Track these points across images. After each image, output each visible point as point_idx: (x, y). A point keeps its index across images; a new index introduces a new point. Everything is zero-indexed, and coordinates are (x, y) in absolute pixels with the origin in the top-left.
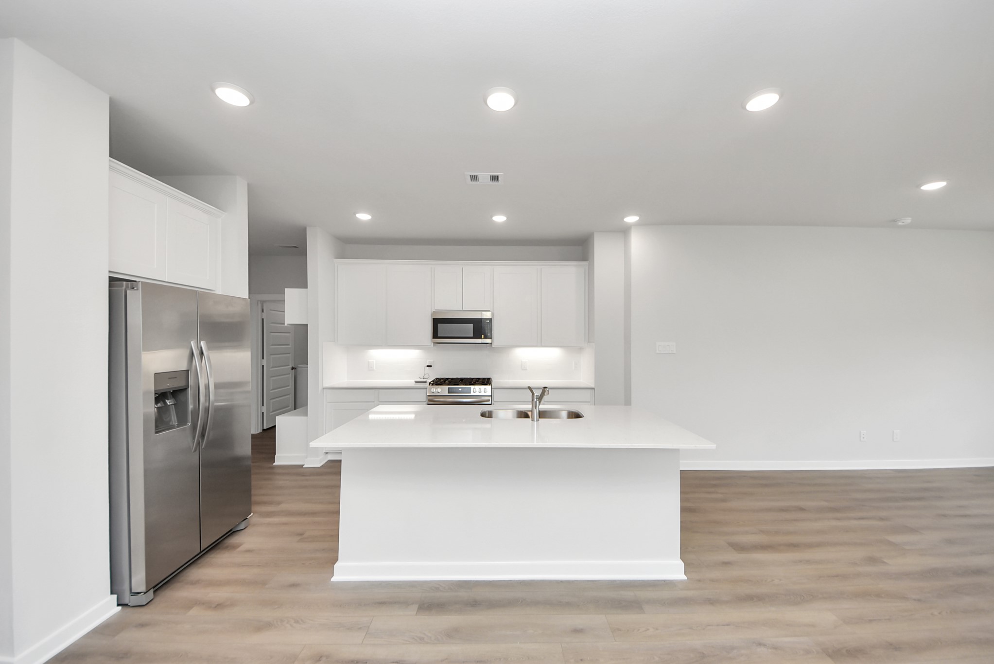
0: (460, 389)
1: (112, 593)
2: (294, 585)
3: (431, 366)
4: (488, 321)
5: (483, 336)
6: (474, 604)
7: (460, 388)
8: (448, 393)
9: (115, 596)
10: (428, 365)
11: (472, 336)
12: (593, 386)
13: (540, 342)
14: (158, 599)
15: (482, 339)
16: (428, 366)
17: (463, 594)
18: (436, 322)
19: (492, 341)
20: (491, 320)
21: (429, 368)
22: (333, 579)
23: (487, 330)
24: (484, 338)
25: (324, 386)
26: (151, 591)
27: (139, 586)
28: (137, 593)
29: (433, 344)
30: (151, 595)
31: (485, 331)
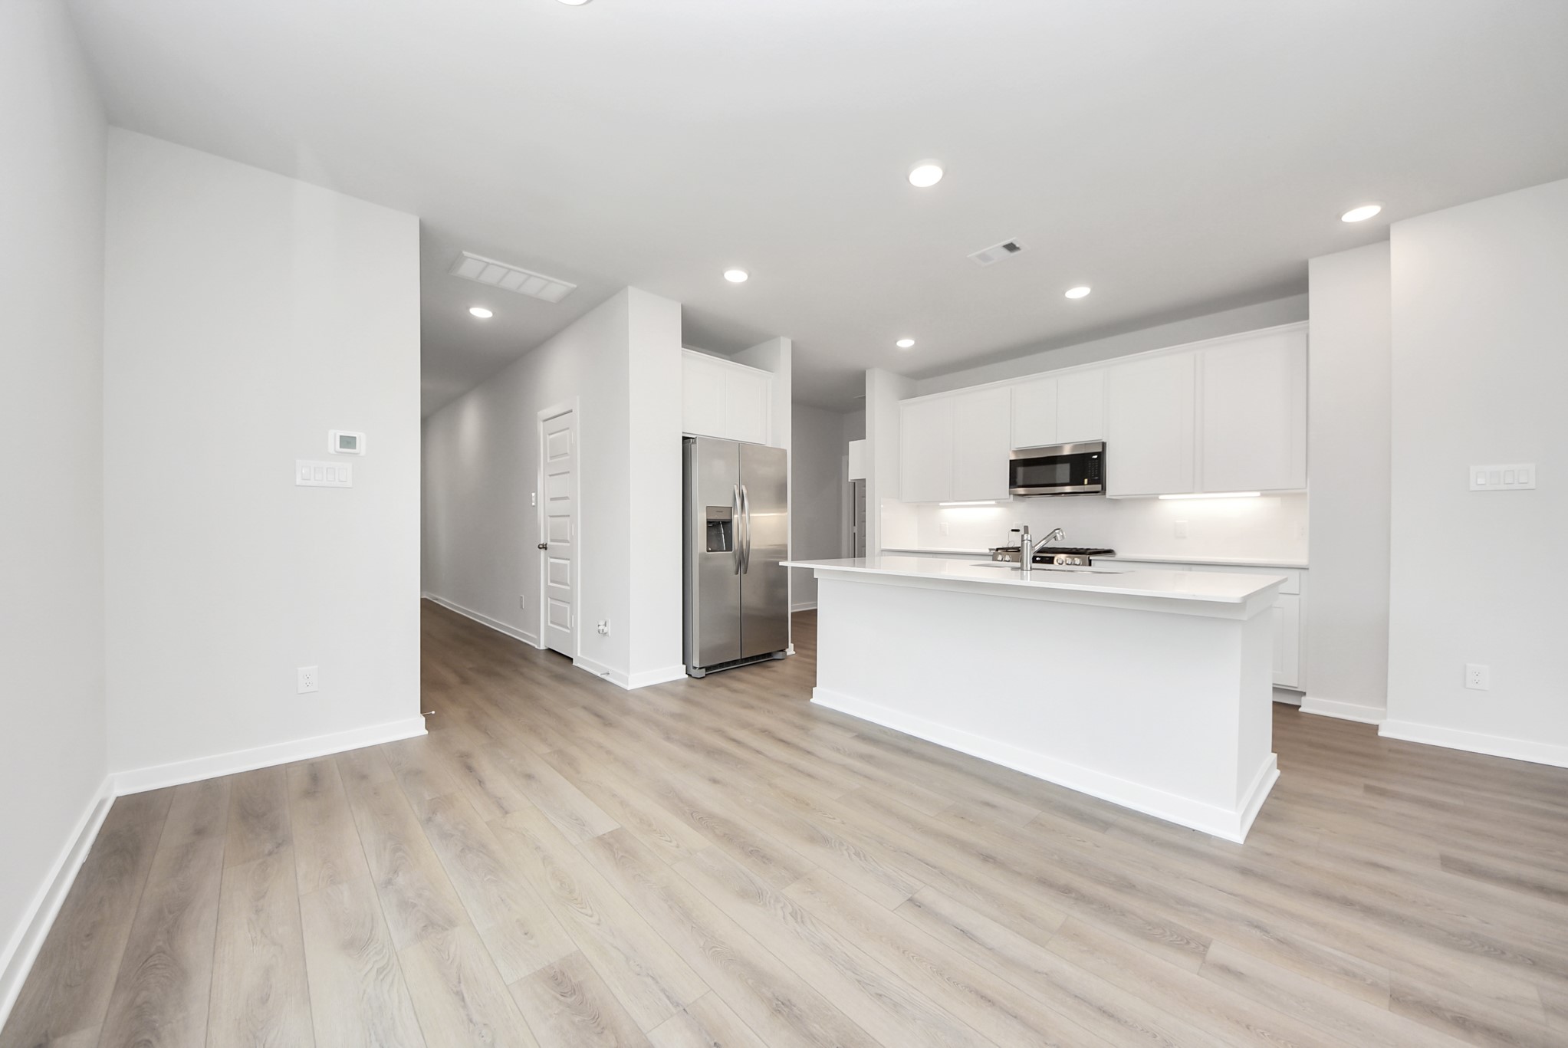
1: (683, 663)
2: (784, 696)
3: (1019, 528)
4: (1096, 457)
5: (1085, 481)
6: (907, 752)
7: (1039, 557)
9: (685, 666)
11: (1068, 480)
13: (1199, 482)
14: (707, 678)
15: (1083, 484)
16: (1013, 530)
17: (905, 744)
18: (1016, 465)
19: (1104, 489)
20: (1101, 455)
21: (1014, 532)
22: (811, 700)
23: (1095, 469)
24: (1088, 484)
25: (883, 548)
26: (704, 670)
27: (696, 663)
28: (695, 668)
29: (1012, 496)
30: (703, 673)
31: (1091, 472)
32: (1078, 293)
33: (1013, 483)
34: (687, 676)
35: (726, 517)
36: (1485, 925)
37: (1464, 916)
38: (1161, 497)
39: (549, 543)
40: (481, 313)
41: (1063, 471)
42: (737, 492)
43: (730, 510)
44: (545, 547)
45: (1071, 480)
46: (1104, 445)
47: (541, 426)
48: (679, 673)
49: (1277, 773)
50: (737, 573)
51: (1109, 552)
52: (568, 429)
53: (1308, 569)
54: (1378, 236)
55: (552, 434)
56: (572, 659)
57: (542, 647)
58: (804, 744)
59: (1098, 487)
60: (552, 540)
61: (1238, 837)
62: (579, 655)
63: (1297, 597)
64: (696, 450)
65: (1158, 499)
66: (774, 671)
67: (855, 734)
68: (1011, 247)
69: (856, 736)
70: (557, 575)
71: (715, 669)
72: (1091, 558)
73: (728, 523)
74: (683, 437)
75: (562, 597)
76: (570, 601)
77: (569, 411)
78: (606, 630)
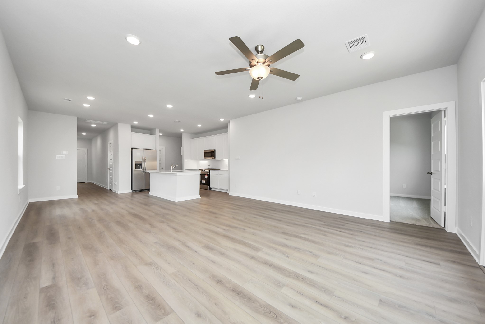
1: (131, 190)
4: (214, 152)
14: (135, 193)
15: (213, 157)
16: (208, 165)
18: (205, 153)
19: (215, 158)
23: (214, 154)
25: (186, 169)
27: (133, 189)
28: (134, 191)
29: (206, 159)
32: (199, 126)
33: (205, 157)
35: (140, 163)
38: (224, 159)
40: (94, 126)
41: (210, 155)
42: (143, 158)
43: (142, 162)
44: (109, 169)
46: (215, 150)
47: (109, 145)
48: (131, 191)
50: (143, 173)
55: (111, 147)
56: (112, 190)
57: (109, 189)
60: (110, 168)
62: (113, 189)
64: (134, 150)
65: (223, 160)
70: (111, 175)
71: (137, 192)
73: (141, 164)
74: (131, 148)
75: (111, 179)
76: (112, 179)
77: (112, 143)
78: (116, 184)
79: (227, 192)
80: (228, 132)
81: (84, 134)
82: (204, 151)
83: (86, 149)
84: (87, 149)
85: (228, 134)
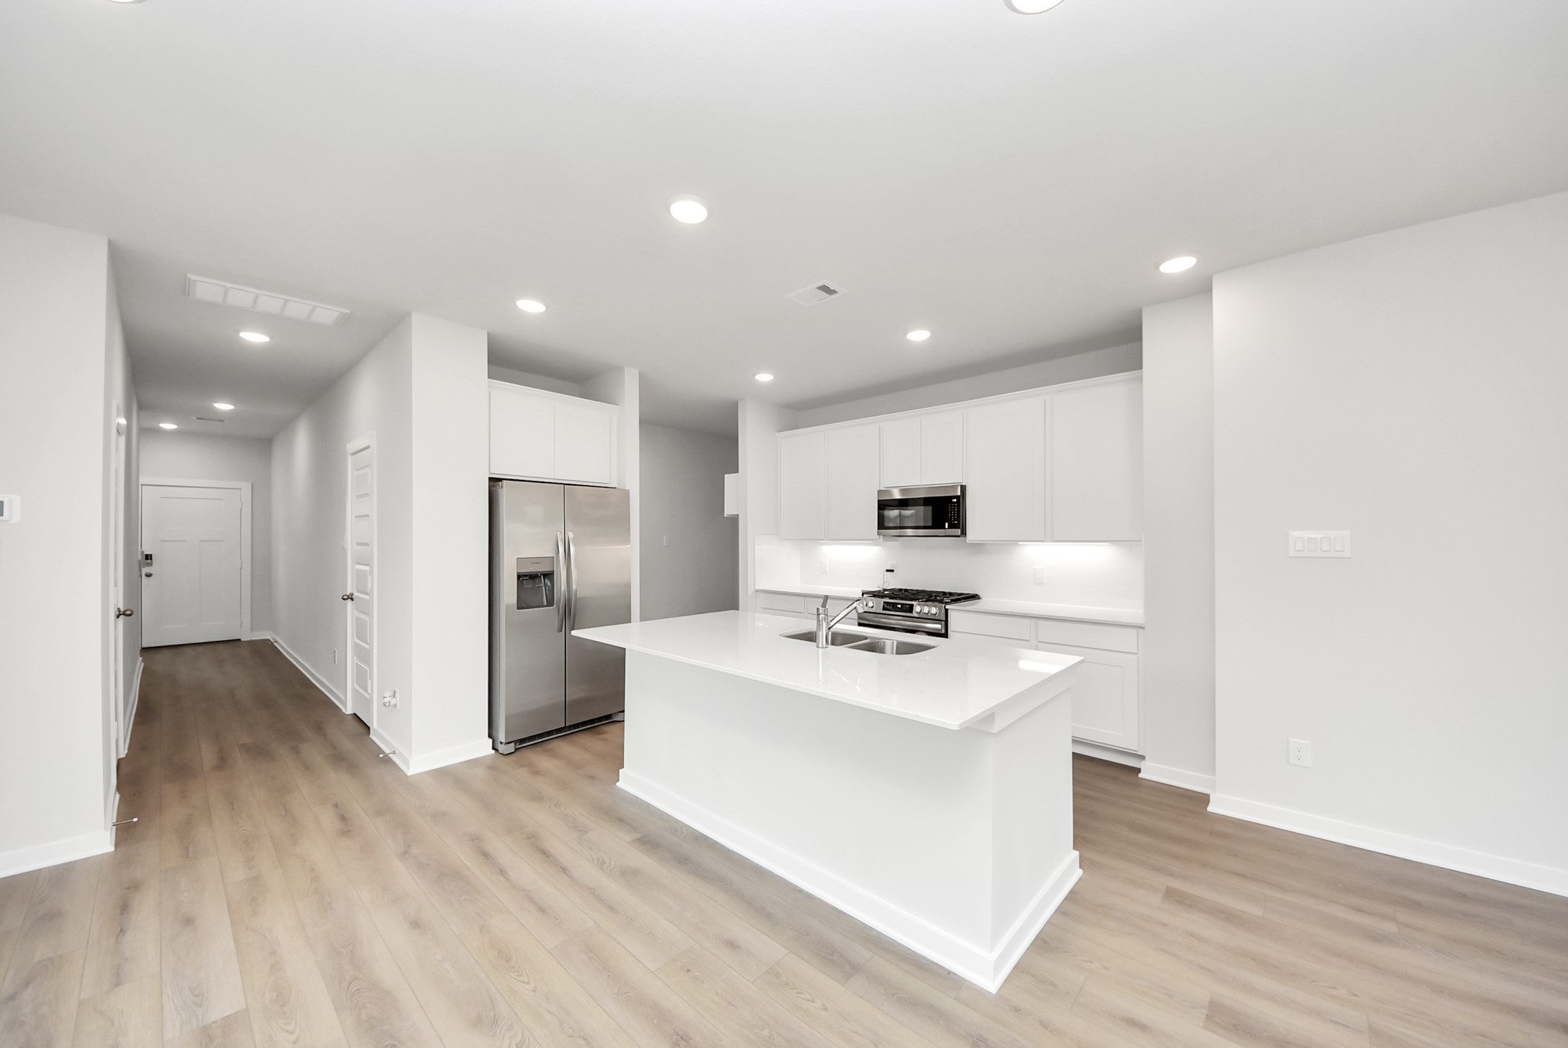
0: (899, 606)
1: (490, 736)
3: (892, 571)
4: (955, 500)
5: (947, 524)
7: (899, 604)
8: (883, 609)
9: (491, 740)
10: (889, 569)
11: (930, 524)
12: (1139, 621)
13: (1050, 532)
14: (516, 754)
15: (944, 528)
16: (887, 571)
18: (883, 505)
19: (964, 533)
20: (961, 499)
21: (889, 573)
22: (618, 784)
23: (954, 514)
24: (949, 528)
25: (757, 588)
26: (513, 744)
27: (502, 736)
28: (501, 743)
29: (882, 537)
30: (511, 748)
31: (951, 516)
32: (919, 336)
33: (882, 525)
34: (494, 751)
35: (546, 569)
36: (1355, 998)
37: (1336, 989)
39: (356, 594)
40: (254, 337)
41: (928, 514)
42: (561, 537)
43: (552, 560)
44: (351, 598)
45: (933, 523)
46: (963, 488)
47: (350, 459)
48: (485, 748)
49: (1079, 873)
50: (561, 631)
51: (974, 597)
52: (368, 466)
53: (1144, 628)
54: (1199, 290)
55: (359, 469)
56: (367, 728)
57: (348, 710)
58: (565, 855)
59: (958, 531)
60: (359, 591)
61: (991, 984)
62: (375, 726)
63: (1135, 657)
64: (505, 492)
66: (604, 740)
67: (639, 836)
68: (825, 289)
69: (638, 839)
70: (362, 632)
71: (524, 743)
72: (947, 607)
73: (549, 575)
74: (491, 479)
75: (364, 656)
76: (369, 662)
77: (368, 447)
78: (393, 701)
79: (1139, 770)
80: (1140, 367)
81: (224, 406)
82: (879, 492)
83: (246, 487)
84: (250, 484)
85: (1141, 379)
